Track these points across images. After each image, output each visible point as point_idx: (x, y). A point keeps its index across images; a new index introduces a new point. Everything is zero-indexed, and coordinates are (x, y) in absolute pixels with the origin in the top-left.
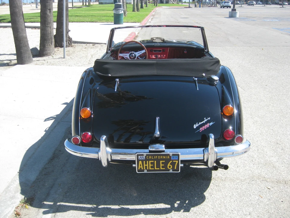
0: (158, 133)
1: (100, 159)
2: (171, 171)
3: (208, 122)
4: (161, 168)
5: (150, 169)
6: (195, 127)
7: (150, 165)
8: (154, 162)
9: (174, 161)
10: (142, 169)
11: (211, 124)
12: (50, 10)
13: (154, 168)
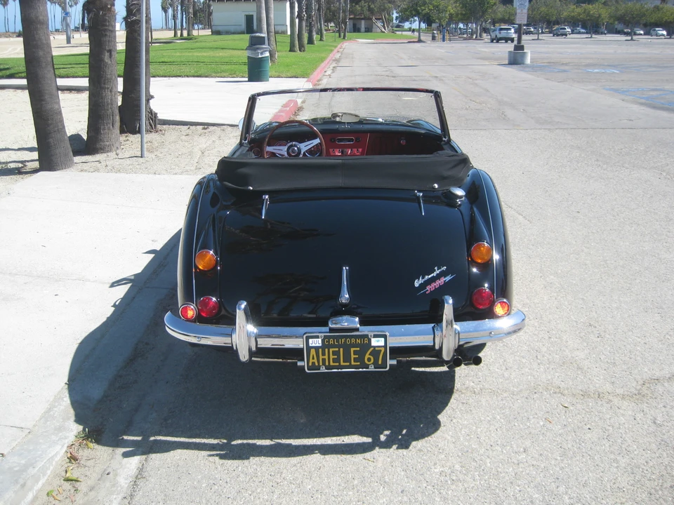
0: (345, 297)
1: (235, 348)
2: (372, 368)
3: (443, 274)
4: (353, 363)
5: (332, 364)
6: (417, 284)
7: (332, 357)
8: (339, 350)
9: (376, 349)
10: (317, 364)
11: (448, 278)
12: (110, 51)
13: (340, 363)
